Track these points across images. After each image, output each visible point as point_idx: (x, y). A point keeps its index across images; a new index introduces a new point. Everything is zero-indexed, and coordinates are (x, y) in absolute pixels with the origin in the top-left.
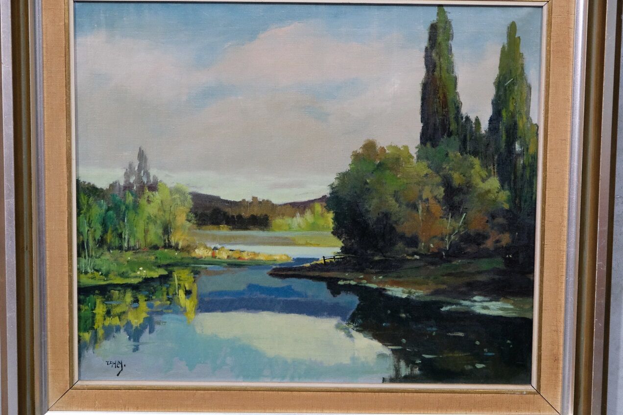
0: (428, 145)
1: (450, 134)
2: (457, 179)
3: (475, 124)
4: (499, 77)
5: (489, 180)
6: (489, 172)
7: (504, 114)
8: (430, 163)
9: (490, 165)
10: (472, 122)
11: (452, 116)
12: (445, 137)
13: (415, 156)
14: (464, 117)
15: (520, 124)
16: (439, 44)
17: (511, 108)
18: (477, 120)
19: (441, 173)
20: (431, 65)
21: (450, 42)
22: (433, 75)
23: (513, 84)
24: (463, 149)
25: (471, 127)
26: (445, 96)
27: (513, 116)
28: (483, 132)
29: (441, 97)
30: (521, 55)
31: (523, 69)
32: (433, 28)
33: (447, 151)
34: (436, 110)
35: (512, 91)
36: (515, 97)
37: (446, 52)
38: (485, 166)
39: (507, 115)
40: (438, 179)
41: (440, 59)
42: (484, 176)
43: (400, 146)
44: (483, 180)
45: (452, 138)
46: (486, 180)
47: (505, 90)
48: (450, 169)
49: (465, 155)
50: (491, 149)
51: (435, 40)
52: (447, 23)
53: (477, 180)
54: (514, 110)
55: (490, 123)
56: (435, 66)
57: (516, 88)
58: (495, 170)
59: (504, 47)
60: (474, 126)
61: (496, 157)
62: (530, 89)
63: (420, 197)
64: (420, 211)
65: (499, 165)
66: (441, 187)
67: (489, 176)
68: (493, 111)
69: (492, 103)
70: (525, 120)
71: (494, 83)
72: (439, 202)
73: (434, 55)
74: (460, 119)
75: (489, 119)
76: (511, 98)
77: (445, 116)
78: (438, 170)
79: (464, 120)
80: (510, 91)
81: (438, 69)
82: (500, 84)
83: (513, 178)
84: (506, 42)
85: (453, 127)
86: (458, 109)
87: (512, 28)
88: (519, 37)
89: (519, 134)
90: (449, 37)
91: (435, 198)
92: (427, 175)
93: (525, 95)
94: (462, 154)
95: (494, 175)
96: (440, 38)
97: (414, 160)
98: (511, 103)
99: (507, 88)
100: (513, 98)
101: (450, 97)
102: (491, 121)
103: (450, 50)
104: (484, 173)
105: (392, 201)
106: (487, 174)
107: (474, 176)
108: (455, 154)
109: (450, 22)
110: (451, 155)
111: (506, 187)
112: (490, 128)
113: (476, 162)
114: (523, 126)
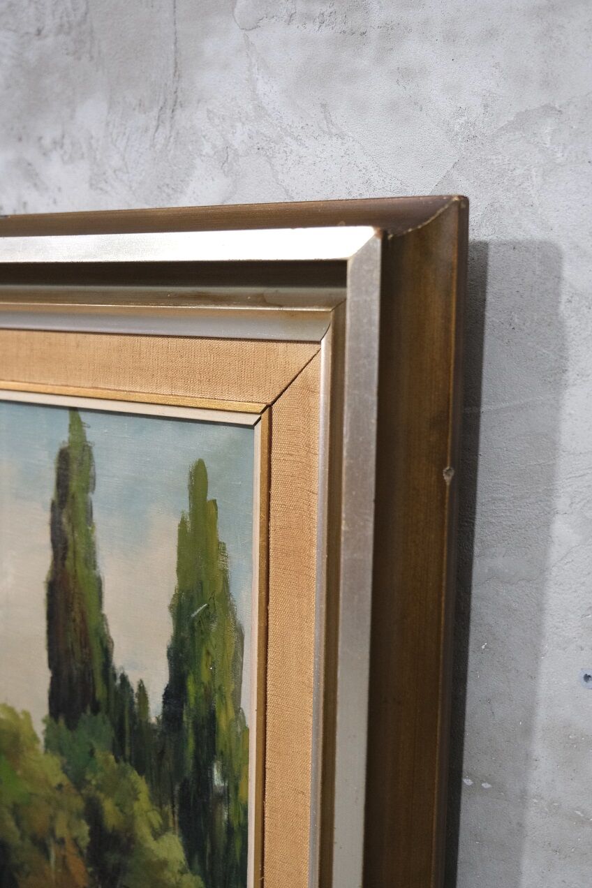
0: (62, 721)
1: (96, 710)
2: (111, 815)
3: (139, 696)
4: (178, 596)
5: (164, 837)
6: (165, 817)
7: (191, 687)
8: (65, 760)
9: (166, 804)
10: (132, 690)
11: (97, 665)
12: (89, 712)
13: (41, 737)
14: (119, 676)
15: (223, 722)
16: (73, 497)
17: (205, 677)
18: (142, 688)
19: (83, 791)
20: (61, 546)
21: (90, 495)
22: (63, 565)
23: (208, 617)
24: (118, 749)
25: (132, 703)
26: (83, 620)
27: (208, 698)
28: (153, 720)
29: (78, 620)
30: (222, 549)
31: (226, 581)
32: (64, 458)
33: (91, 745)
34: (70, 646)
35: (206, 633)
36: (211, 650)
37: (83, 519)
38: (157, 800)
39: (197, 693)
40: (78, 803)
41: (73, 532)
42: (156, 826)
43: (18, 710)
44: (157, 835)
45: (100, 716)
46: (160, 835)
47: (192, 628)
48: (98, 787)
49: (123, 764)
50: (168, 765)
51: (67, 487)
52: (86, 449)
53: (144, 831)
54: (209, 683)
55: (165, 702)
56: (66, 548)
57: (214, 627)
58: (176, 818)
59: (183, 523)
60: (136, 700)
61: (177, 788)
62: (242, 638)
63: (52, 831)
64: (53, 860)
65: (182, 806)
66: (83, 822)
67: (165, 829)
68: (170, 675)
69: (169, 655)
70: (232, 714)
71: (171, 607)
72: (81, 852)
73: (64, 520)
74: (111, 677)
75: (162, 692)
76: (204, 652)
77: (87, 663)
78: (79, 782)
79: (118, 682)
80: (202, 633)
81: (70, 554)
82: (182, 610)
83: (208, 850)
84: (187, 510)
85: (100, 693)
86: (107, 653)
87: (198, 477)
88: (214, 501)
89: (220, 746)
90: (89, 484)
91: (75, 841)
92: (60, 786)
93: (231, 650)
94: (117, 761)
95: (174, 829)
96: (74, 485)
97: (41, 746)
98: (204, 663)
99: (196, 624)
100: (208, 653)
101: (92, 623)
102: (168, 696)
103: (89, 513)
104: (156, 819)
105: (11, 824)
106: (161, 821)
107: (139, 819)
108: (105, 756)
109: (90, 448)
110: (99, 755)
111: (197, 866)
112: (165, 714)
113: (142, 786)
114: (229, 727)
